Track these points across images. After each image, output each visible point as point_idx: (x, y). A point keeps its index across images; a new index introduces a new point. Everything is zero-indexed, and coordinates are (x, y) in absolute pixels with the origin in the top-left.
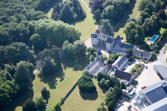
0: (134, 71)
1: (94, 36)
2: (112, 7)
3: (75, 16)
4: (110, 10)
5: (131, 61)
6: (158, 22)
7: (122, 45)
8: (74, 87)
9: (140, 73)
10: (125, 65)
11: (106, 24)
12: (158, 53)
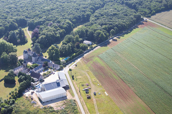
0: (45, 75)
1: (25, 52)
2: (44, 36)
3: (19, 41)
4: (42, 38)
5: (46, 69)
6: (73, 49)
7: (43, 60)
8: (2, 80)
9: (48, 76)
10: (41, 71)
11: (36, 46)
12: (65, 66)
